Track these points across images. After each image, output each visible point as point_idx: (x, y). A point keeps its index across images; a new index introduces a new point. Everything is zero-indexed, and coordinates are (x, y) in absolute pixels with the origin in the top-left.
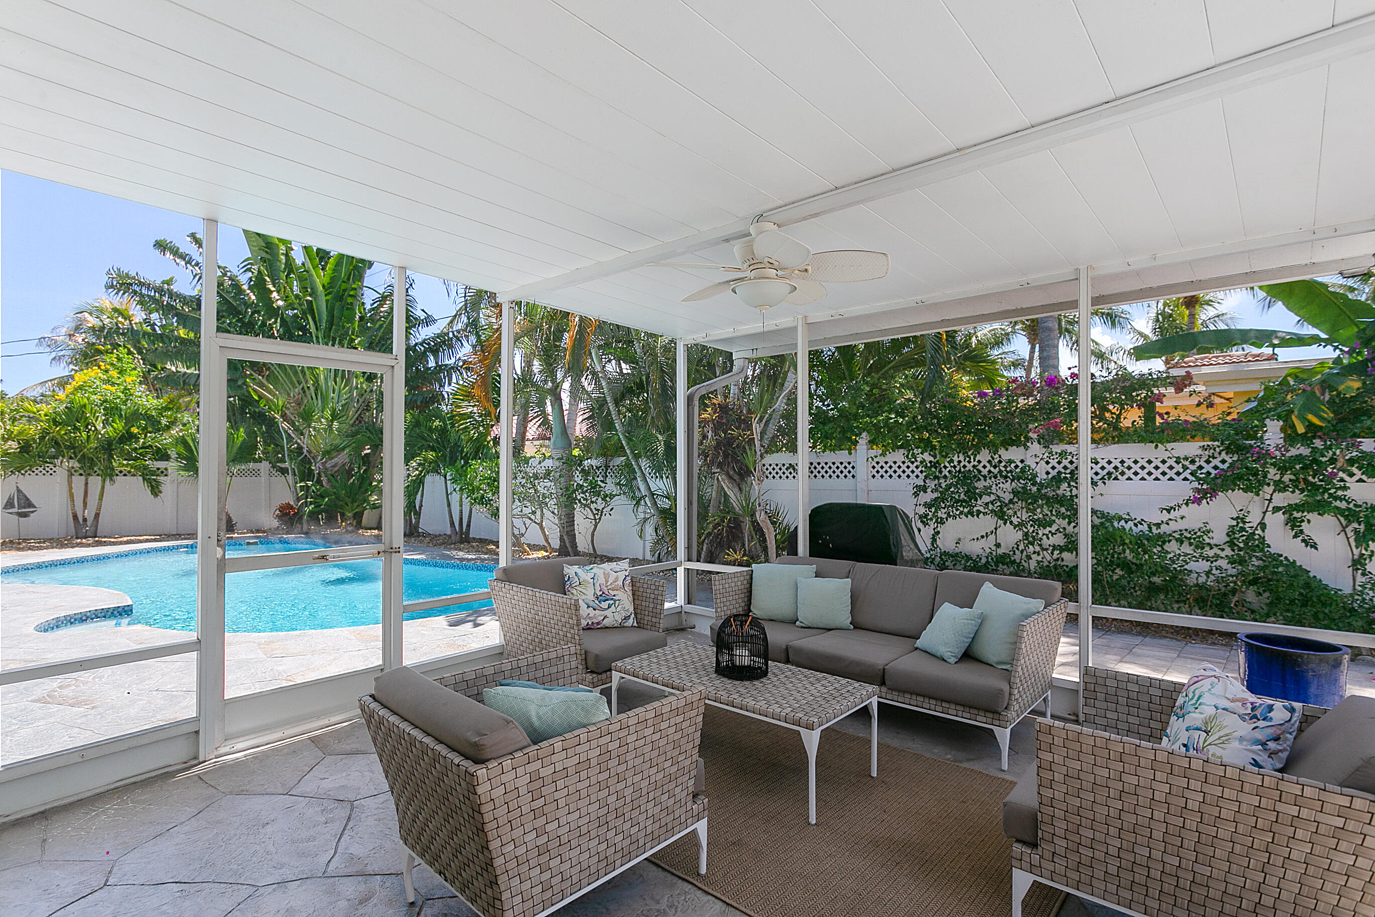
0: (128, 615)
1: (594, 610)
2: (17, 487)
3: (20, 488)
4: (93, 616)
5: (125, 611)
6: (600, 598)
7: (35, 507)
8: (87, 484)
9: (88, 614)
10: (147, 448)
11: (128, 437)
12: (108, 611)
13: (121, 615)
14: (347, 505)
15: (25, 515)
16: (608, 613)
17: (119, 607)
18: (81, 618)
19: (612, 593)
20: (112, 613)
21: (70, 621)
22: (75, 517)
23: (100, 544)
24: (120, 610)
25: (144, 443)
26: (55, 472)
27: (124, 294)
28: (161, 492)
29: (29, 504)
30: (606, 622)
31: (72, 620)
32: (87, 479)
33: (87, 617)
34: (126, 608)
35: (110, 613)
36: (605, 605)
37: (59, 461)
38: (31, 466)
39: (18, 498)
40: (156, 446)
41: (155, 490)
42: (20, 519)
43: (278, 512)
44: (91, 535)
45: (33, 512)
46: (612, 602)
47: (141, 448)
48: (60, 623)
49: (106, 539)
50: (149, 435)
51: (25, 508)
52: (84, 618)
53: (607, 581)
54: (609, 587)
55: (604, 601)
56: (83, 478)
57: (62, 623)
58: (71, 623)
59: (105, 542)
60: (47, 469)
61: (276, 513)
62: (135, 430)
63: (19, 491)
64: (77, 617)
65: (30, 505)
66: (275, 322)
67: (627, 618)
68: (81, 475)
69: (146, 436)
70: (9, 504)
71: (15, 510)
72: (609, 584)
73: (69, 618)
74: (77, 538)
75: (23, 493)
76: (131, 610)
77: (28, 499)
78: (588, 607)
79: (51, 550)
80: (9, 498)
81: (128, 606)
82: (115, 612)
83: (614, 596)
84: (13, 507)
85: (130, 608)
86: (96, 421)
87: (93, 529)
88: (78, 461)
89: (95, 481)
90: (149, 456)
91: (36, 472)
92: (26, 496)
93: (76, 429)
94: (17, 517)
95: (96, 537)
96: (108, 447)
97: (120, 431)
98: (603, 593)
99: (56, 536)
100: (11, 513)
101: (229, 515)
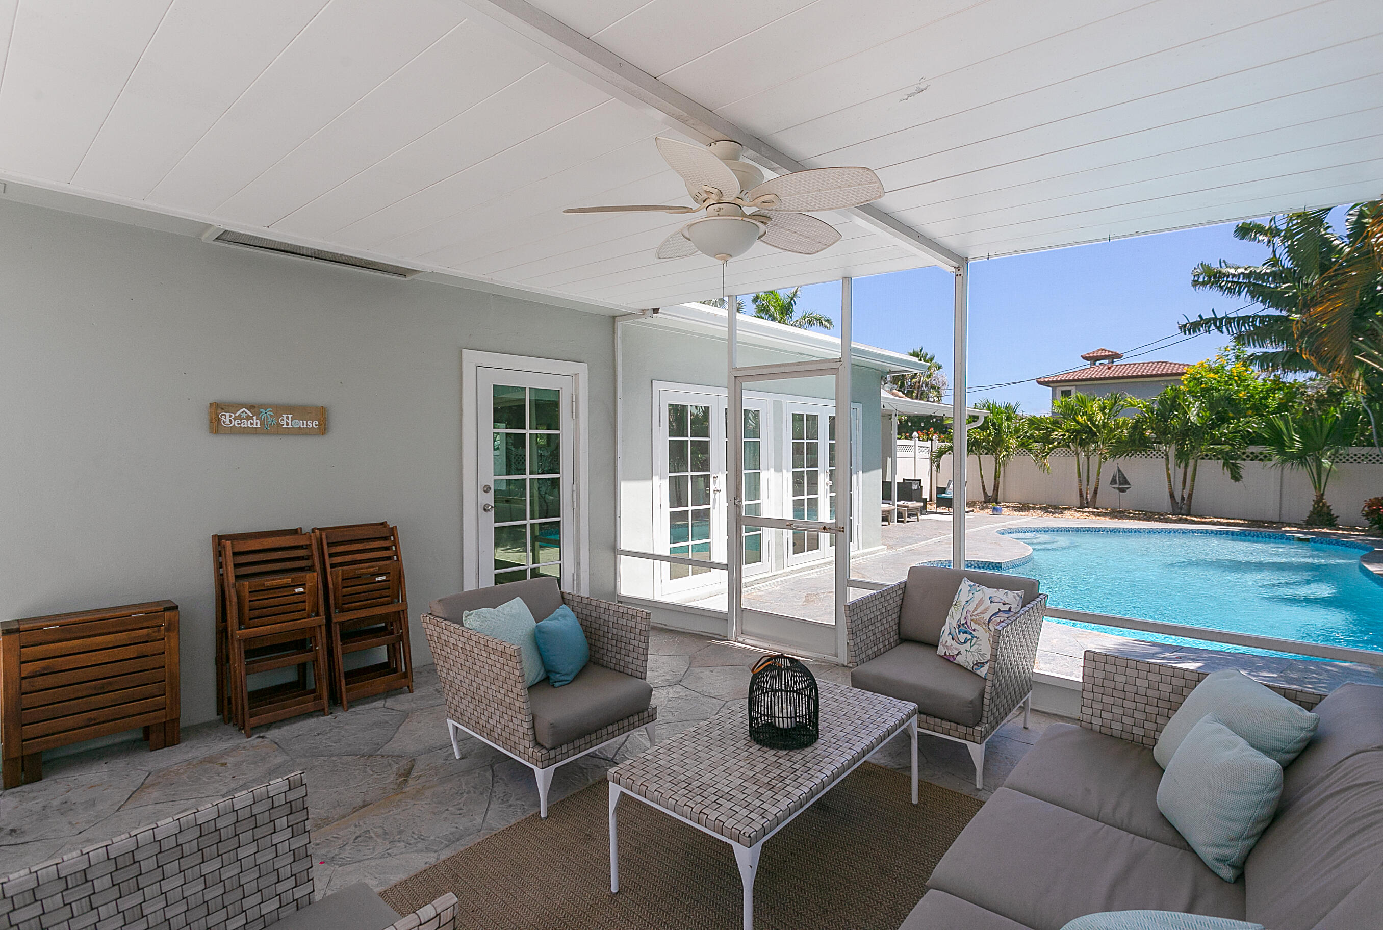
1: (953, 639)
2: (1119, 468)
3: (1121, 469)
5: (997, 567)
6: (962, 627)
7: (1129, 484)
8: (1186, 466)
9: (973, 563)
11: (1220, 423)
13: (994, 569)
15: (1122, 490)
16: (962, 648)
19: (974, 626)
20: (988, 566)
22: (1171, 495)
28: (1241, 476)
29: (1126, 481)
30: (960, 659)
32: (1187, 463)
33: (972, 565)
34: (998, 565)
36: (962, 637)
39: (1119, 476)
41: (1234, 473)
42: (1121, 493)
44: (1185, 513)
45: (1128, 488)
46: (969, 637)
50: (1242, 420)
51: (1123, 485)
52: (970, 565)
53: (975, 610)
54: (974, 618)
55: (963, 633)
60: (1149, 453)
63: (1119, 471)
65: (1127, 483)
67: (980, 664)
69: (1238, 421)
70: (1113, 481)
71: (1117, 486)
72: (975, 613)
74: (1171, 514)
75: (1122, 473)
77: (1125, 478)
78: (950, 634)
80: (1114, 476)
82: (990, 566)
83: (974, 630)
84: (1116, 483)
87: (1186, 507)
91: (1141, 455)
92: (1124, 475)
94: (1118, 491)
95: (1188, 515)
98: (966, 623)
100: (1114, 488)
101: (1329, 507)
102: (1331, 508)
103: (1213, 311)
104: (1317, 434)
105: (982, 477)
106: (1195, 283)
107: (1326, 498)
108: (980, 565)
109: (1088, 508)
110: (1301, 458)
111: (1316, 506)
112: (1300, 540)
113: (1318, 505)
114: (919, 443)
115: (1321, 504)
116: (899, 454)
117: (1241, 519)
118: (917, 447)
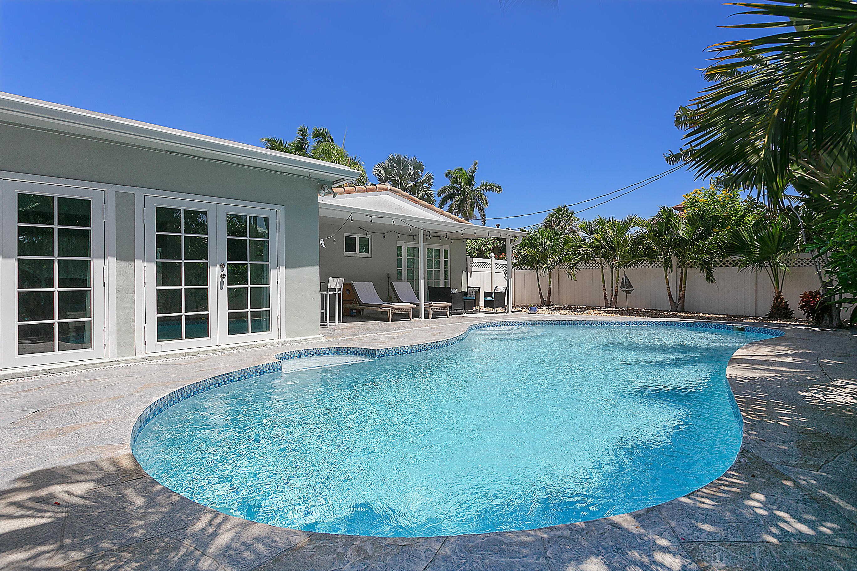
3: (626, 275)
8: (682, 273)
15: (628, 292)
22: (670, 296)
28: (713, 279)
32: (682, 270)
39: (625, 281)
42: (628, 295)
45: (631, 290)
51: (629, 288)
63: (626, 277)
65: (631, 286)
70: (622, 285)
71: (624, 289)
77: (630, 282)
80: (622, 281)
84: (624, 287)
94: (626, 294)
100: (623, 291)
101: (786, 302)
102: (788, 303)
104: (770, 240)
105: (539, 286)
107: (784, 295)
109: (610, 307)
110: (759, 262)
111: (775, 302)
113: (777, 301)
114: (495, 261)
115: (779, 300)
116: (474, 269)
117: (715, 314)
118: (494, 264)
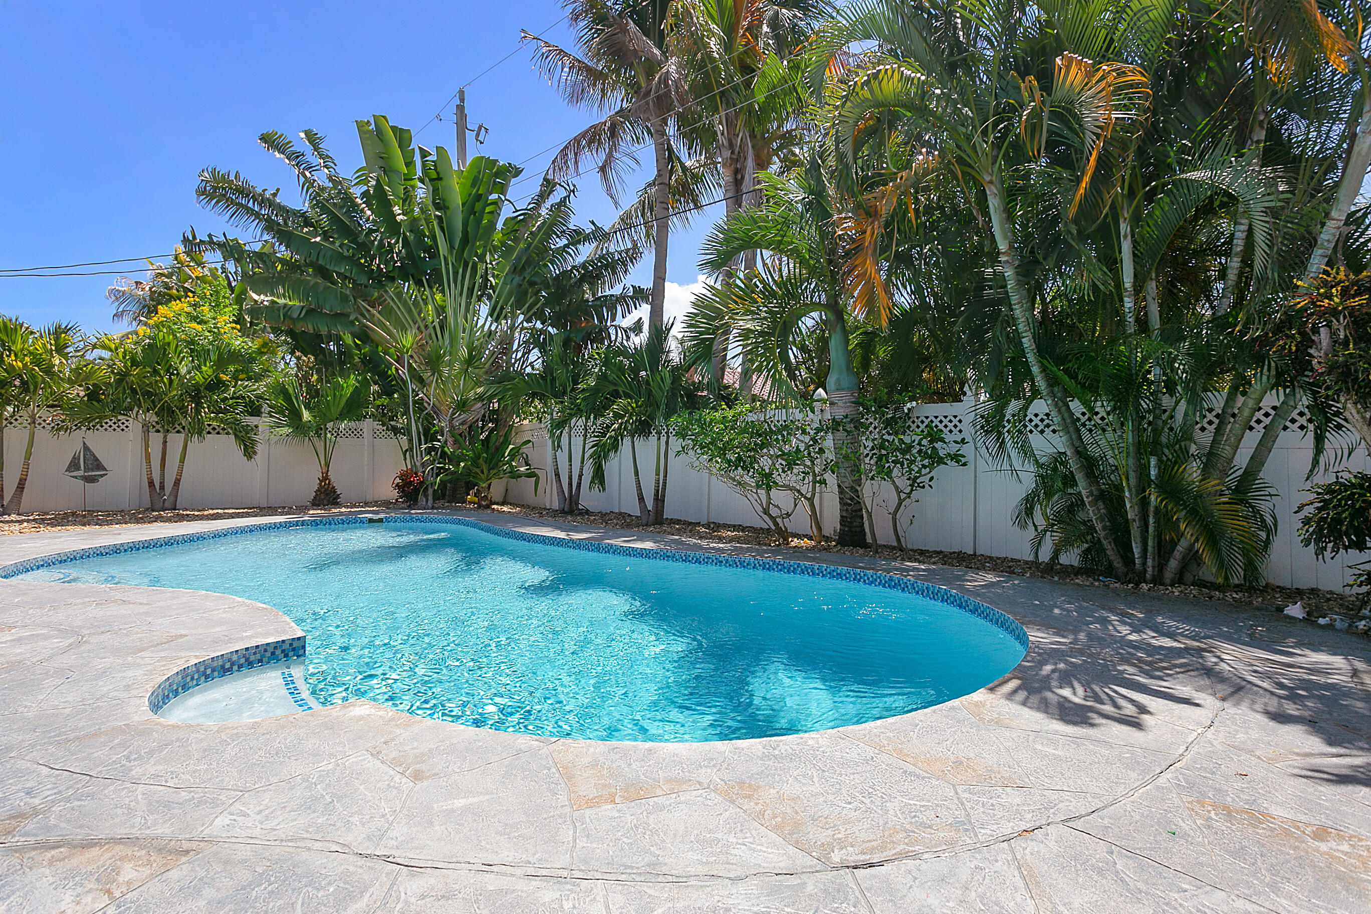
0: (298, 656)
2: (84, 443)
3: (89, 445)
4: (243, 661)
5: (294, 649)
7: (105, 469)
8: (165, 442)
9: (235, 658)
10: (238, 398)
11: (216, 385)
12: (266, 651)
13: (286, 656)
14: (483, 473)
15: (93, 480)
17: (283, 641)
18: (223, 667)
20: (273, 653)
21: (204, 673)
22: (151, 484)
23: (181, 518)
24: (286, 646)
25: (234, 393)
26: (127, 427)
27: (217, 203)
28: (254, 453)
29: (97, 465)
31: (209, 671)
32: (165, 437)
34: (295, 644)
35: (268, 654)
37: (135, 412)
38: (101, 418)
39: (84, 457)
40: (248, 396)
41: (249, 451)
42: (87, 484)
43: (398, 480)
44: (170, 507)
45: (102, 476)
47: (231, 399)
48: (189, 679)
49: (188, 512)
50: (240, 382)
51: (93, 471)
52: (228, 665)
56: (161, 435)
57: (192, 679)
58: (207, 677)
59: (187, 515)
60: (119, 423)
61: (396, 482)
62: (224, 377)
63: (86, 448)
64: (215, 664)
65: (99, 466)
66: (397, 242)
68: (158, 431)
69: (236, 384)
70: (74, 465)
71: (81, 473)
73: (202, 669)
74: (153, 511)
75: (91, 452)
76: (304, 647)
77: (97, 460)
79: (124, 525)
80: (74, 457)
81: (299, 639)
82: (278, 652)
84: (79, 469)
85: (300, 643)
86: (180, 363)
87: (172, 498)
88: (156, 413)
89: (176, 440)
90: (240, 408)
91: (106, 426)
92: (94, 456)
93: (155, 372)
94: (83, 482)
95: (175, 509)
96: (196, 394)
97: (210, 376)
99: (127, 508)
100: (76, 477)
103: (224, 234)
106: (201, 192)
108: (252, 658)
109: (8, 514)
111: (322, 484)
112: (371, 521)
115: (327, 482)
